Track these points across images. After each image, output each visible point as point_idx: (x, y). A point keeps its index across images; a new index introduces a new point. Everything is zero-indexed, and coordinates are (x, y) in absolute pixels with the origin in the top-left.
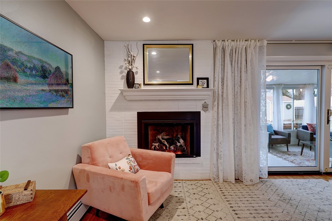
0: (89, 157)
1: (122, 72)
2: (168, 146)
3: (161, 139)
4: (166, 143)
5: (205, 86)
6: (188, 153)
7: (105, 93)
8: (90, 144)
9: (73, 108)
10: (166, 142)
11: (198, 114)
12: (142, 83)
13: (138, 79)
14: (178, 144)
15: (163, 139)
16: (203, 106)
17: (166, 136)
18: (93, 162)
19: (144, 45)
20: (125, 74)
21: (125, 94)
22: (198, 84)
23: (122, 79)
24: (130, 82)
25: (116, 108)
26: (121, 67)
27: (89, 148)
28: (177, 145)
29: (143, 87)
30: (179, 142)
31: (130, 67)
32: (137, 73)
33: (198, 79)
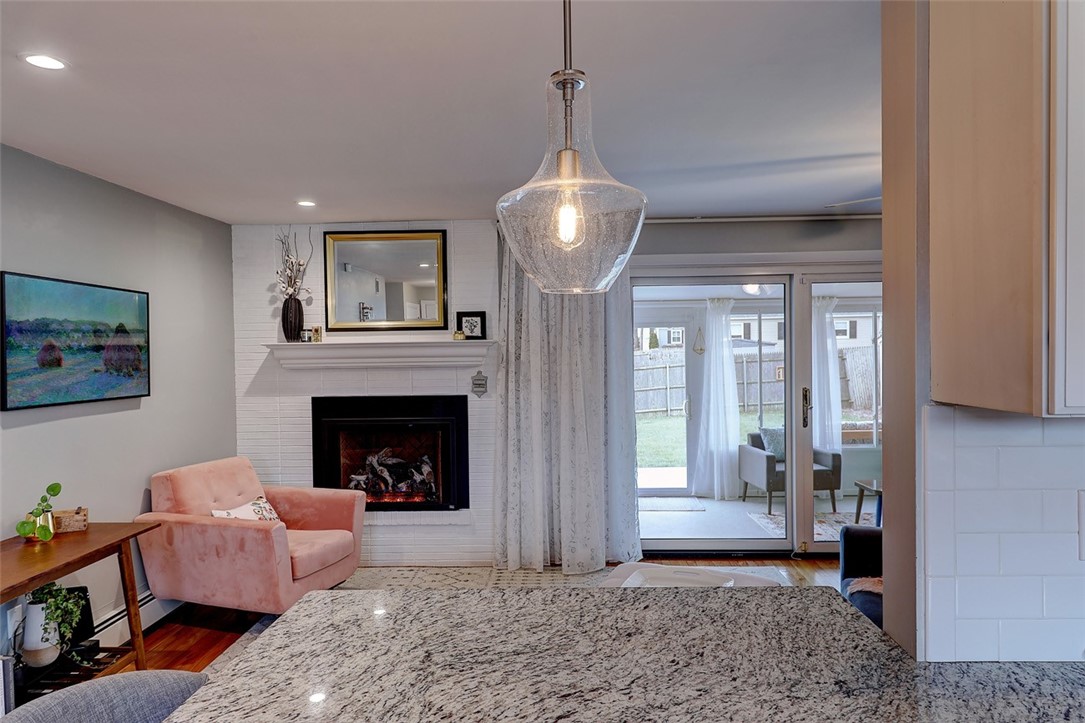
0: (168, 499)
1: (273, 301)
2: (390, 481)
3: (375, 464)
4: (386, 475)
5: (477, 332)
6: (438, 497)
7: (232, 352)
8: (171, 471)
9: (148, 395)
10: (389, 471)
11: (462, 401)
12: (324, 327)
13: (313, 318)
14: (418, 478)
15: (380, 465)
16: (474, 384)
17: (393, 456)
18: (177, 506)
19: (325, 233)
20: (280, 305)
21: (278, 354)
22: (460, 327)
23: (274, 316)
24: (292, 323)
25: (259, 387)
26: (272, 288)
27: (169, 479)
28: (415, 481)
29: (327, 339)
30: (422, 474)
31: (291, 291)
32: (309, 301)
33: (460, 315)
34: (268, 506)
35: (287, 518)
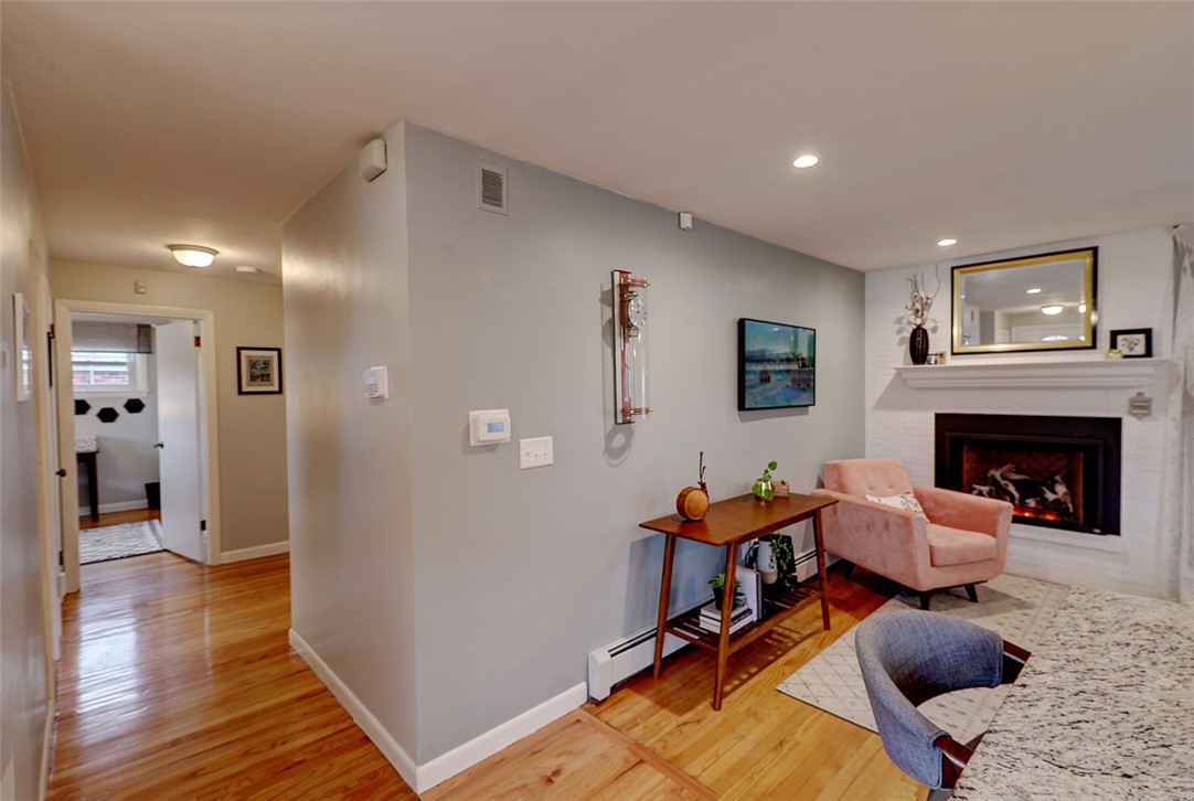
0: (836, 481)
1: (900, 331)
2: (1017, 495)
3: (999, 478)
4: (1012, 488)
5: (1141, 349)
6: (1077, 518)
7: (863, 374)
8: (838, 461)
9: (814, 405)
10: (1014, 485)
11: (1114, 425)
12: (949, 351)
13: (937, 343)
14: (1050, 496)
15: (1004, 478)
16: (1132, 405)
17: (1018, 473)
18: (842, 488)
19: (953, 269)
20: (907, 335)
21: (904, 375)
22: (1113, 345)
23: (901, 343)
24: (919, 348)
25: (887, 402)
26: (899, 320)
27: (836, 467)
28: (1046, 499)
29: (951, 361)
30: (1055, 493)
31: (919, 321)
32: (935, 330)
33: (1114, 335)
34: (915, 501)
35: (932, 514)
